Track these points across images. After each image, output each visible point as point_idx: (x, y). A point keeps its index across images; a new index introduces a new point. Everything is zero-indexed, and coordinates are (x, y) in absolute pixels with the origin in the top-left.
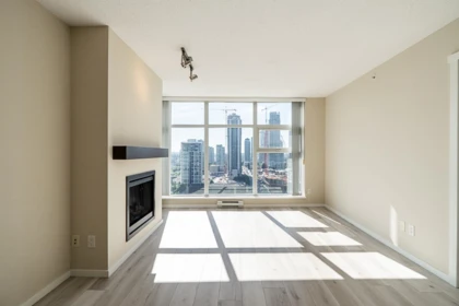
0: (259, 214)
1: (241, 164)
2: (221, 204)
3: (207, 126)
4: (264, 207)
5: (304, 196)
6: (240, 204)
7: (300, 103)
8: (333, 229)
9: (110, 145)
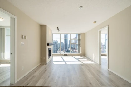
0: (71, 57)
1: (68, 48)
2: (63, 55)
3: (60, 39)
4: (72, 55)
5: (81, 53)
6: (67, 55)
7: (80, 34)
8: (85, 58)
9: (47, 43)
